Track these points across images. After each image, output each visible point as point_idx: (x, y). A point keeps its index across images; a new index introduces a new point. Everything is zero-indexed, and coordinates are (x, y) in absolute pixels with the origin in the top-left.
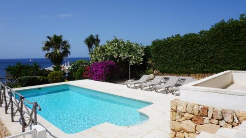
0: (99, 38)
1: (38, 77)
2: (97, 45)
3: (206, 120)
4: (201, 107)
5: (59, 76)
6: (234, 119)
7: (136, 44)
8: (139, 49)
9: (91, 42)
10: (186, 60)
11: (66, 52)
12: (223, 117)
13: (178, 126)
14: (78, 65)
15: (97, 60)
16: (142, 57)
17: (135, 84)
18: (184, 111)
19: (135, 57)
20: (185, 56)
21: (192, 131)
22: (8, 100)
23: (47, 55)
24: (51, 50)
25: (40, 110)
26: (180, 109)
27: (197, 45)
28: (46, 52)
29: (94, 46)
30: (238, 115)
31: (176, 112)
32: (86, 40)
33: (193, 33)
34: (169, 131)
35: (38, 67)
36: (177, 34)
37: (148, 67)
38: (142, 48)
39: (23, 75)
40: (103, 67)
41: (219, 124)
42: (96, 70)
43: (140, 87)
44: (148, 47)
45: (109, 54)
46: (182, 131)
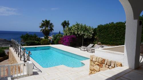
0: (69, 22)
1: (36, 42)
2: (68, 26)
3: (104, 65)
4: (102, 59)
5: (46, 42)
6: (115, 66)
7: (89, 27)
8: (91, 29)
9: (65, 24)
10: (116, 37)
11: (52, 29)
12: (111, 64)
13: (92, 68)
14: (57, 37)
15: (66, 35)
16: (92, 34)
17: (84, 48)
18: (95, 61)
19: (87, 34)
20: (115, 35)
21: (98, 71)
22: (20, 51)
23: (41, 30)
24: (44, 28)
25: (31, 54)
26: (94, 60)
27: (123, 29)
28: (41, 29)
29: (66, 26)
30: (117, 63)
31: (92, 61)
32: (62, 23)
33: (121, 22)
34: (89, 70)
35: (36, 36)
36: (112, 22)
37: (95, 40)
38: (92, 29)
39: (29, 40)
40: (69, 39)
41: (109, 68)
42: (65, 40)
43: (87, 50)
44: (96, 29)
45: (72, 31)
46: (94, 71)
